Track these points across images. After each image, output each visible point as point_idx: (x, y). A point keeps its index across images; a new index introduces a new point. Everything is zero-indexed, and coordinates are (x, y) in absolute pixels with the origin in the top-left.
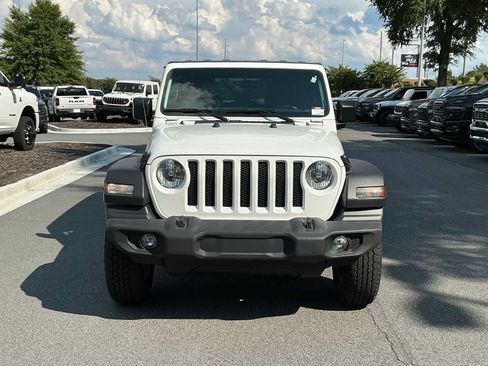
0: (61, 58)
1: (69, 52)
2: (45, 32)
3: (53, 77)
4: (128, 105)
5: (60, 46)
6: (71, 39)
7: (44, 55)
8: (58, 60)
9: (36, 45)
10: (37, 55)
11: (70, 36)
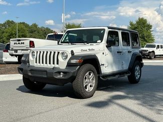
0: (146, 38)
2: (140, 29)
4: (148, 52)
5: (146, 34)
8: (144, 39)
11: (150, 30)
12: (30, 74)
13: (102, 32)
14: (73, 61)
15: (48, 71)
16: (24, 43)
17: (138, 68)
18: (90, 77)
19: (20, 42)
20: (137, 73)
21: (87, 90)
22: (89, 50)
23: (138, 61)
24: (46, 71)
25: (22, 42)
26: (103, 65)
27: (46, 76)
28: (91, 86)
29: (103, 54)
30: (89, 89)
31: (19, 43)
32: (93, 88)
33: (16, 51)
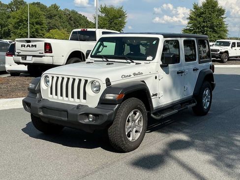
0: (215, 28)
1: (221, 25)
2: (208, 15)
3: (211, 38)
4: (219, 52)
5: (216, 22)
6: (223, 18)
7: (207, 27)
8: (214, 29)
9: (204, 22)
10: (204, 27)
11: (222, 16)
12: (41, 113)
13: (154, 43)
14: (110, 97)
15: (69, 111)
16: (35, 46)
17: (207, 92)
18: (136, 117)
19: (30, 44)
20: (205, 101)
21: (130, 139)
22: (135, 74)
23: (207, 83)
24: (66, 111)
25: (34, 44)
26: (156, 95)
27: (66, 119)
28: (136, 132)
29: (156, 78)
30: (134, 137)
31: (28, 46)
32: (139, 134)
33: (24, 57)
